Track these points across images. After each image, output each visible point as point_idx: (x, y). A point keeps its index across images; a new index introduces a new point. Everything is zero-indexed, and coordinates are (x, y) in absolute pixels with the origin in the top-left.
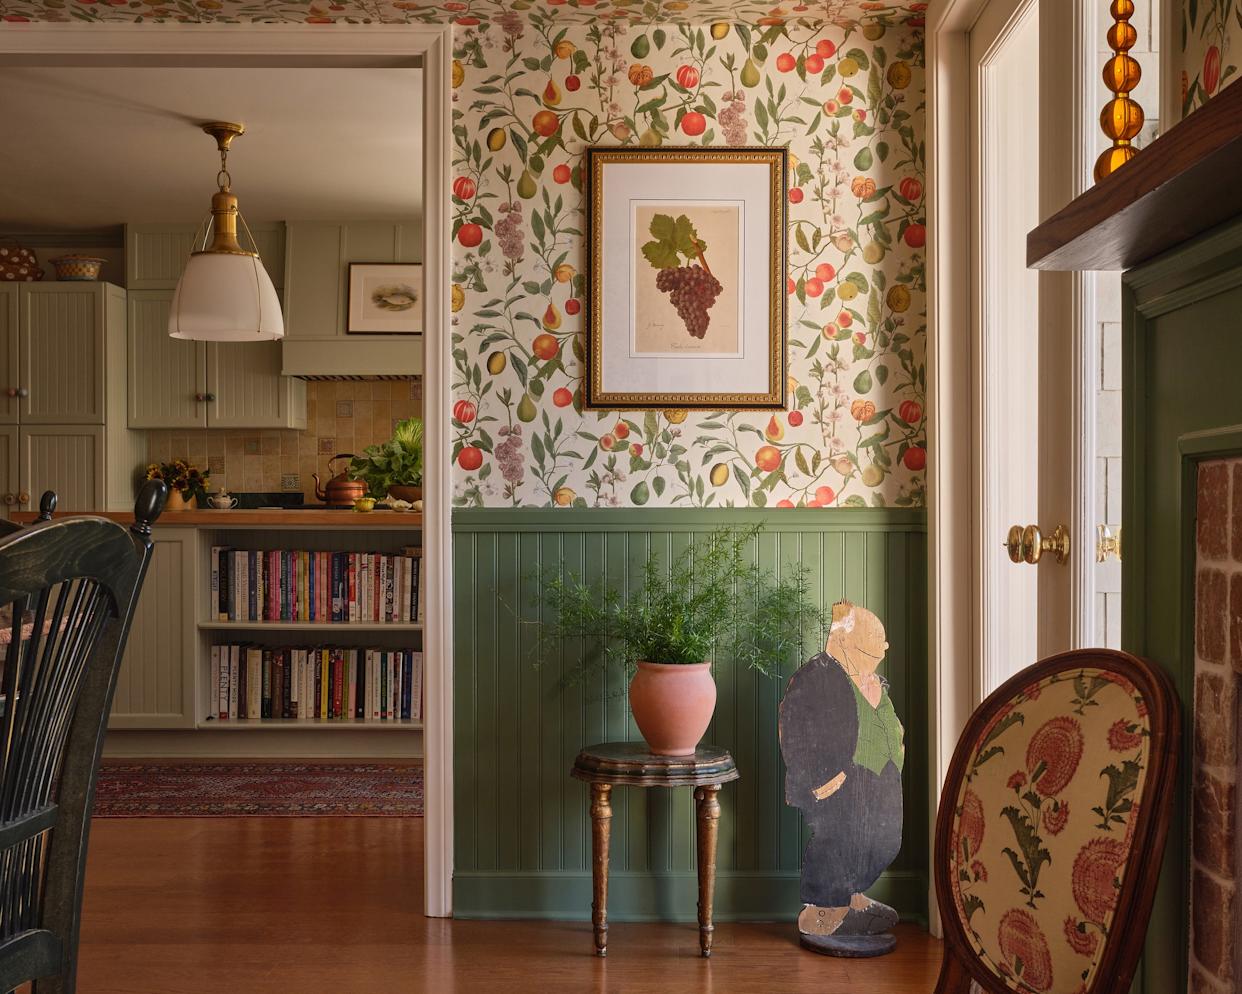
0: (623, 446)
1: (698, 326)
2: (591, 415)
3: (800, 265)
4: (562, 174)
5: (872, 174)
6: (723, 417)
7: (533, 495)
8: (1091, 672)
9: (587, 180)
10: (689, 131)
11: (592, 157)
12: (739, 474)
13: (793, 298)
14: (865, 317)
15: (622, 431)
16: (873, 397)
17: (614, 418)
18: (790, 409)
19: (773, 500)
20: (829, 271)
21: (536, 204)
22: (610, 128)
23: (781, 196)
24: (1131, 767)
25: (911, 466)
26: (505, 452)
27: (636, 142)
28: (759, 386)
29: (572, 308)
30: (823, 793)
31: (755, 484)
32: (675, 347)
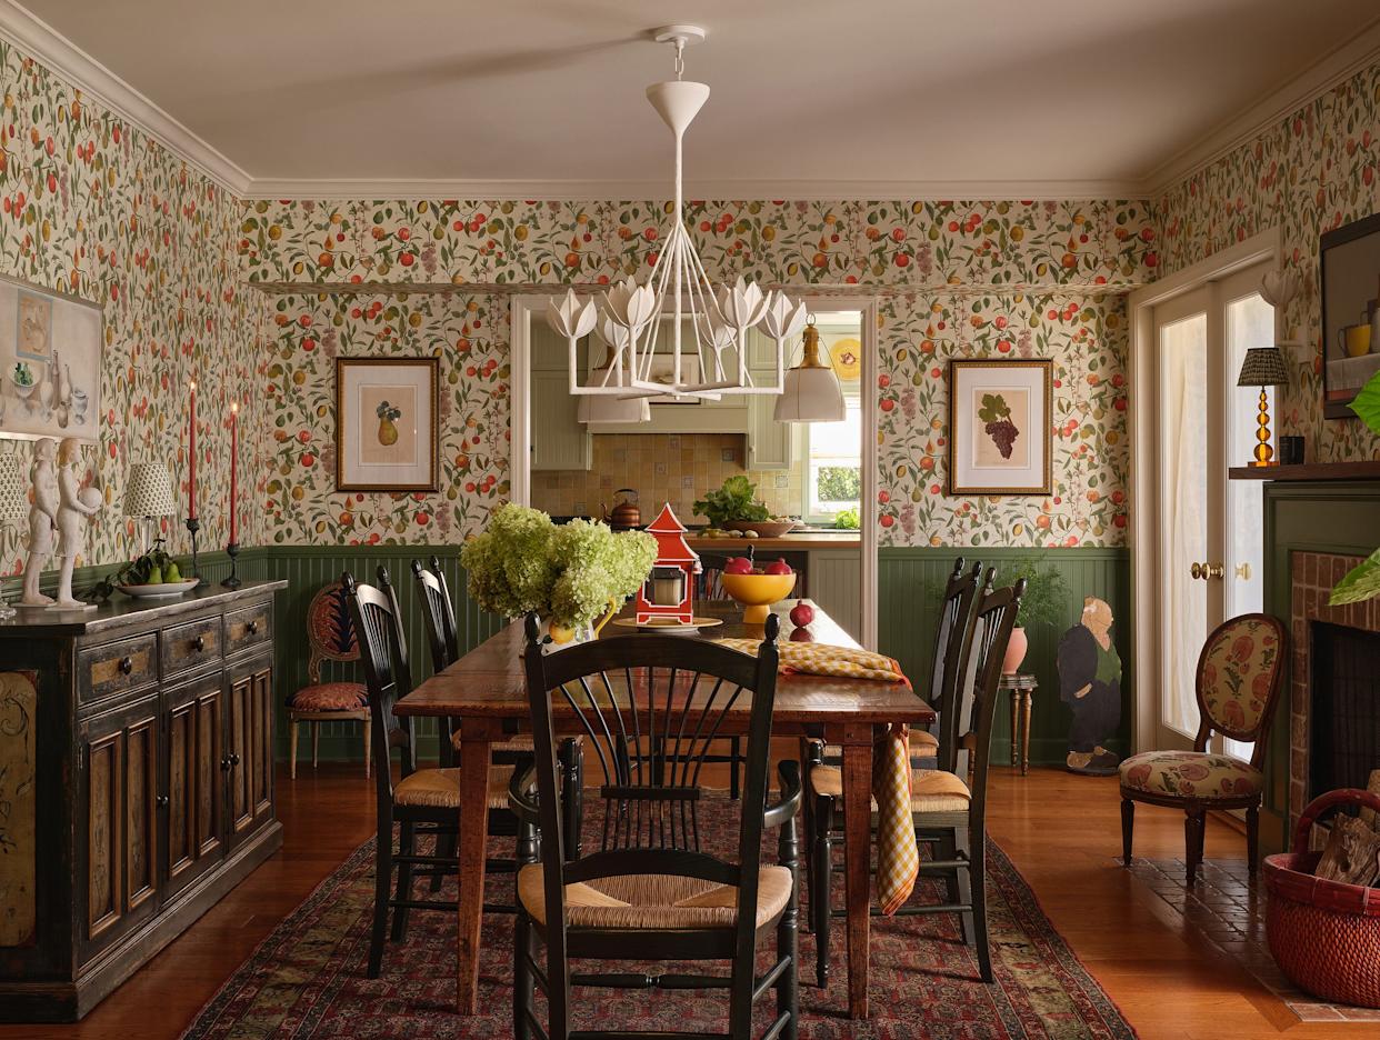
0: (967, 515)
1: (1007, 453)
2: (950, 499)
3: (1059, 420)
4: (936, 373)
5: (1100, 373)
6: (1020, 500)
7: (919, 540)
8: (1254, 621)
9: (949, 376)
10: (1002, 350)
11: (952, 364)
12: (1028, 530)
13: (1056, 438)
14: (1093, 447)
15: (967, 507)
16: (1100, 489)
17: (962, 500)
18: (1054, 495)
19: (1045, 544)
20: (1075, 424)
21: (922, 388)
22: (961, 349)
23: (1049, 385)
24: (1272, 650)
25: (1118, 525)
26: (905, 518)
27: (974, 356)
28: (1039, 484)
29: (940, 442)
30: (1080, 694)
31: (1036, 534)
32: (996, 463)
